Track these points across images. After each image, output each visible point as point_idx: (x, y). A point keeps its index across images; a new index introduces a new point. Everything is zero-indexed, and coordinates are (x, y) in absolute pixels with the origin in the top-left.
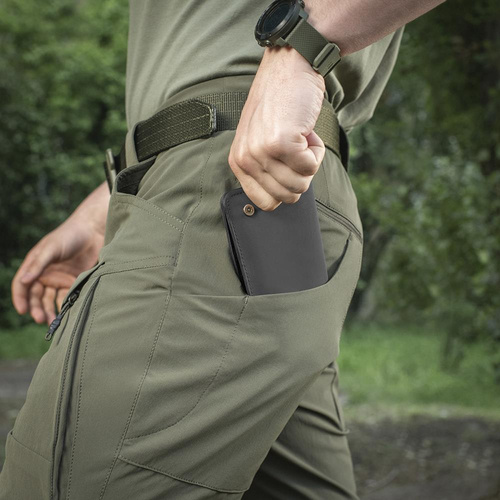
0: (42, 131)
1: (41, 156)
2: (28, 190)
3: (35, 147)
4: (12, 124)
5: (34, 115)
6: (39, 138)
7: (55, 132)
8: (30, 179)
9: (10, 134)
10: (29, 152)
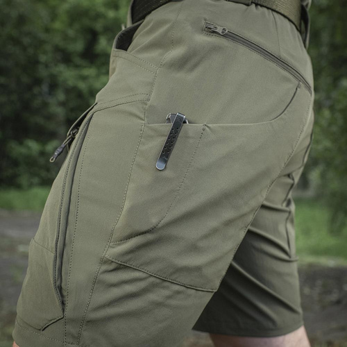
0: (48, 47)
1: (47, 66)
2: (36, 90)
3: (43, 58)
4: (26, 41)
5: (43, 36)
6: (45, 53)
7: (57, 49)
8: (38, 82)
9: (24, 49)
10: (37, 62)
